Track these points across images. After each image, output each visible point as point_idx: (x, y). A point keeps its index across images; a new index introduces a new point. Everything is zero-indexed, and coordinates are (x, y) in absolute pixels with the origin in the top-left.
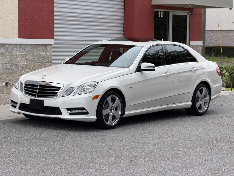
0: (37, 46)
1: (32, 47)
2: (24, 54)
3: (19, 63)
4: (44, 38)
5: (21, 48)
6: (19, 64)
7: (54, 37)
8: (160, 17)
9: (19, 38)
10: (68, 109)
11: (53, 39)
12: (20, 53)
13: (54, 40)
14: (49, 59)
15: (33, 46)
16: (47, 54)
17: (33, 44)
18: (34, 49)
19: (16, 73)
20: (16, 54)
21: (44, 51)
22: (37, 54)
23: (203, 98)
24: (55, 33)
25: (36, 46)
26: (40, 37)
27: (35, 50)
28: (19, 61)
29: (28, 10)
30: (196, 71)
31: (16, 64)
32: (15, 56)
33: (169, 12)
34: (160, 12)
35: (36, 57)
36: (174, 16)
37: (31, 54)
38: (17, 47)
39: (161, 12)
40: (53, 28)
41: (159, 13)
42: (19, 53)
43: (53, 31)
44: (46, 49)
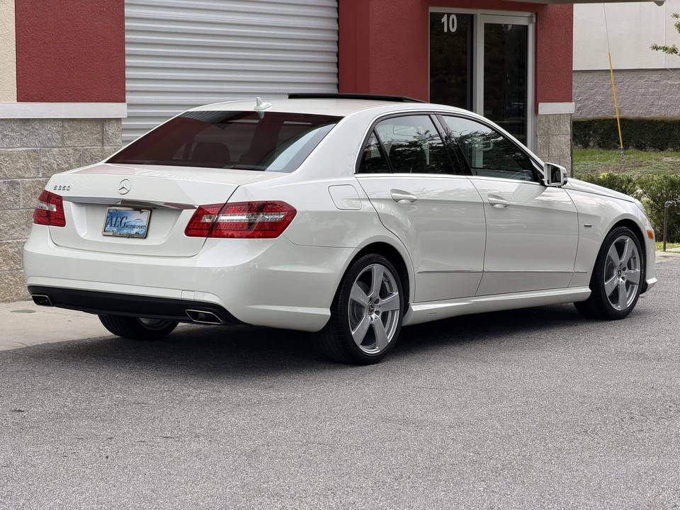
0: (75, 124)
1: (60, 129)
2: (35, 151)
3: (19, 177)
5: (25, 133)
6: (19, 180)
7: (127, 97)
8: (446, 30)
11: (124, 101)
12: (22, 146)
13: (128, 105)
15: (63, 126)
16: (105, 147)
17: (63, 120)
18: (66, 135)
19: (11, 209)
20: (11, 150)
21: (98, 140)
22: (76, 150)
24: (129, 85)
25: (70, 126)
26: (84, 97)
27: (69, 138)
28: (20, 173)
29: (44, 13)
31: (9, 182)
32: (8, 155)
33: (472, 16)
34: (446, 16)
35: (72, 159)
36: (488, 27)
37: (55, 149)
38: (12, 130)
39: (449, 15)
40: (122, 67)
41: (444, 19)
42: (18, 147)
43: (122, 79)
44: (103, 132)
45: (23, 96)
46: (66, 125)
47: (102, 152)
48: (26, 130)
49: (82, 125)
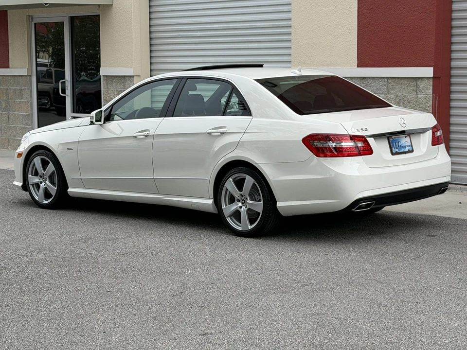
0: (397, 80)
1: (385, 83)
4: (412, 65)
9: (358, 66)
14: (424, 107)
15: (388, 82)
16: (419, 96)
17: (388, 78)
18: (390, 87)
21: (413, 90)
22: (397, 96)
25: (394, 82)
26: (402, 64)
27: (394, 89)
35: (393, 102)
37: (382, 95)
44: (417, 86)
45: (361, 64)
46: (390, 81)
47: (416, 98)
48: (364, 83)
49: (402, 81)
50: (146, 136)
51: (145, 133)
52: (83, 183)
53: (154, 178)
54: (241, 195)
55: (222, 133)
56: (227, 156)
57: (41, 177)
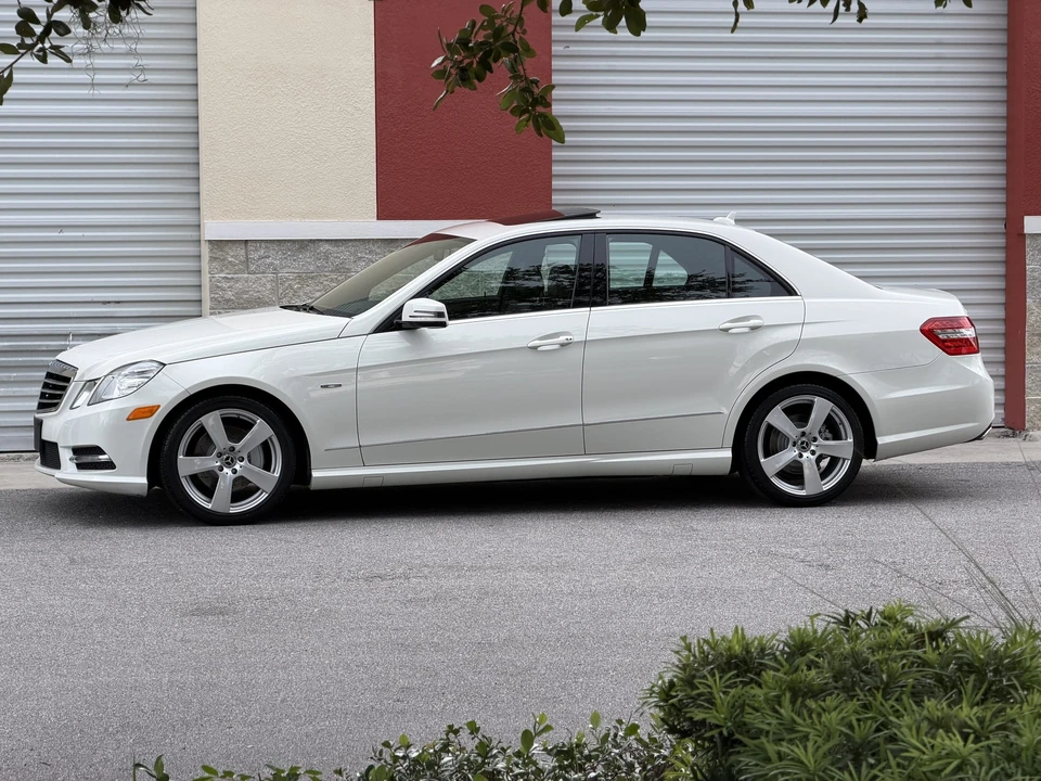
9: (379, 217)
10: (78, 451)
23: (815, 439)
24: (556, 198)
30: (758, 332)
38: (371, 252)
43: (548, 191)
45: (383, 214)
50: (562, 345)
51: (562, 339)
52: (362, 455)
53: (583, 425)
54: (803, 434)
55: (754, 328)
56: (774, 369)
57: (220, 455)
